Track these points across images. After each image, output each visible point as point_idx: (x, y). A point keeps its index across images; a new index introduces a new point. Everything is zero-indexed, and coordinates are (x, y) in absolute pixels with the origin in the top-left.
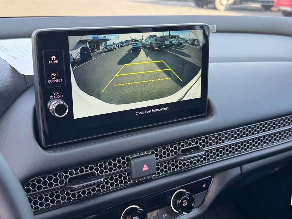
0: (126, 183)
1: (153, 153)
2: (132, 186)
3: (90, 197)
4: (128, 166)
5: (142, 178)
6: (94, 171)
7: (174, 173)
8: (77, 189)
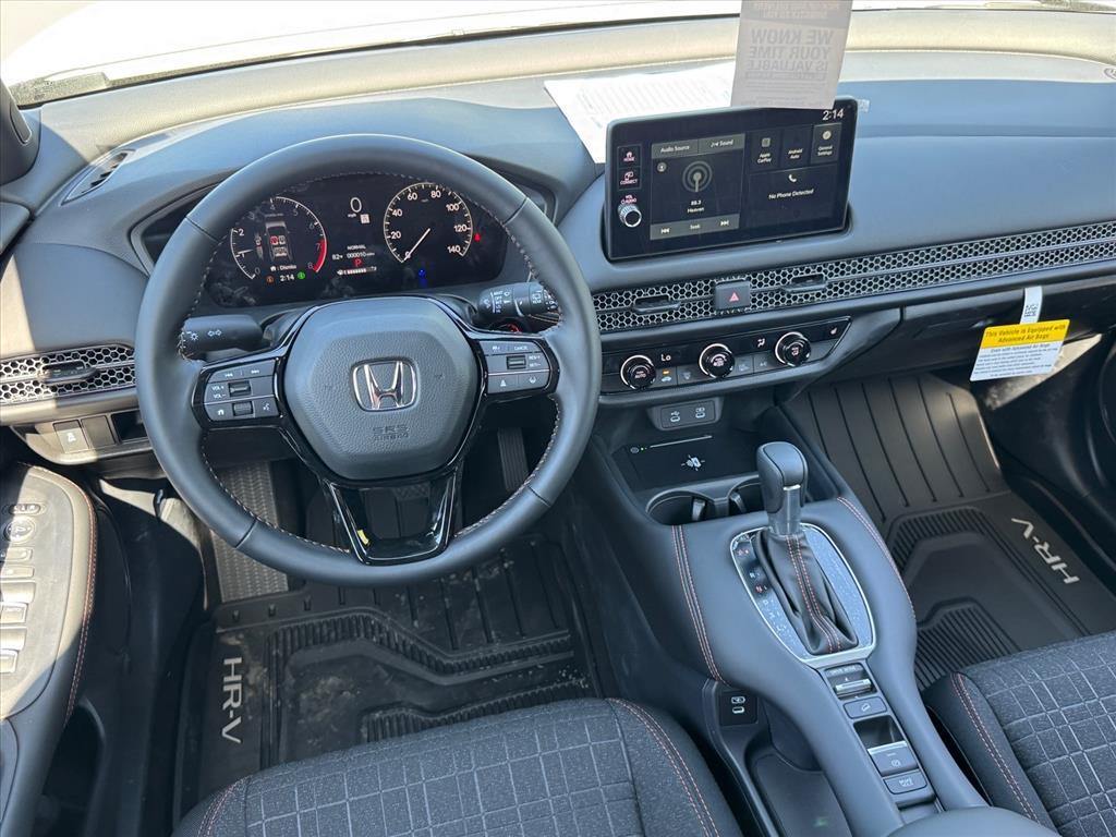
0: (707, 313)
1: (750, 279)
2: (714, 318)
3: (660, 325)
4: (712, 292)
5: (729, 309)
6: (667, 293)
7: (778, 309)
8: (645, 313)
